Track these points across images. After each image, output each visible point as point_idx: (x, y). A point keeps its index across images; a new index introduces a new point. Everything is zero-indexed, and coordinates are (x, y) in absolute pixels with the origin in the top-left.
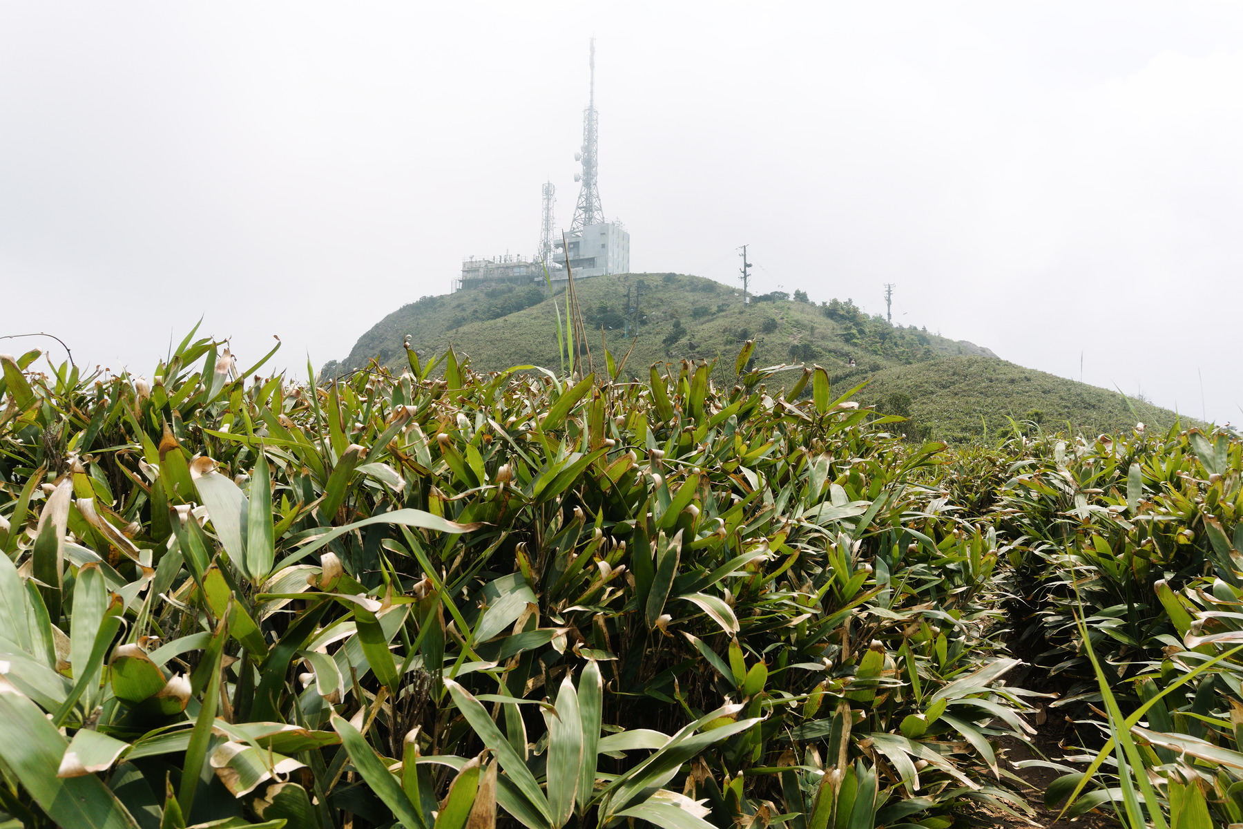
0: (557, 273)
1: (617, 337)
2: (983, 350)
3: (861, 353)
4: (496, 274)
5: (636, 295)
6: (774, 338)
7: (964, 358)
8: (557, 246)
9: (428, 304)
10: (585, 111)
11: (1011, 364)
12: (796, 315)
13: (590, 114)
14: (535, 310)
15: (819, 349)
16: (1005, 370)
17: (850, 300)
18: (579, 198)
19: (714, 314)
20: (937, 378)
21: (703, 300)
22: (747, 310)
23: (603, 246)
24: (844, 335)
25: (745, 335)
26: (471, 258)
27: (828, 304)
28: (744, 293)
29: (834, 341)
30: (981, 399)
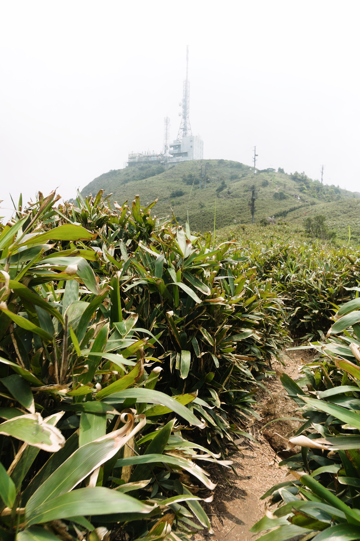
0: (171, 159)
1: (196, 188)
3: (307, 197)
4: (144, 160)
5: (205, 169)
6: (267, 189)
7: (356, 200)
8: (171, 147)
9: (113, 173)
10: (184, 82)
12: (278, 179)
14: (160, 176)
15: (287, 195)
17: (304, 172)
18: (181, 124)
19: (240, 178)
20: (342, 209)
21: (236, 172)
22: (255, 176)
23: (191, 147)
24: (299, 188)
25: (253, 188)
26: (132, 152)
27: (293, 174)
28: (254, 169)
29: (295, 191)
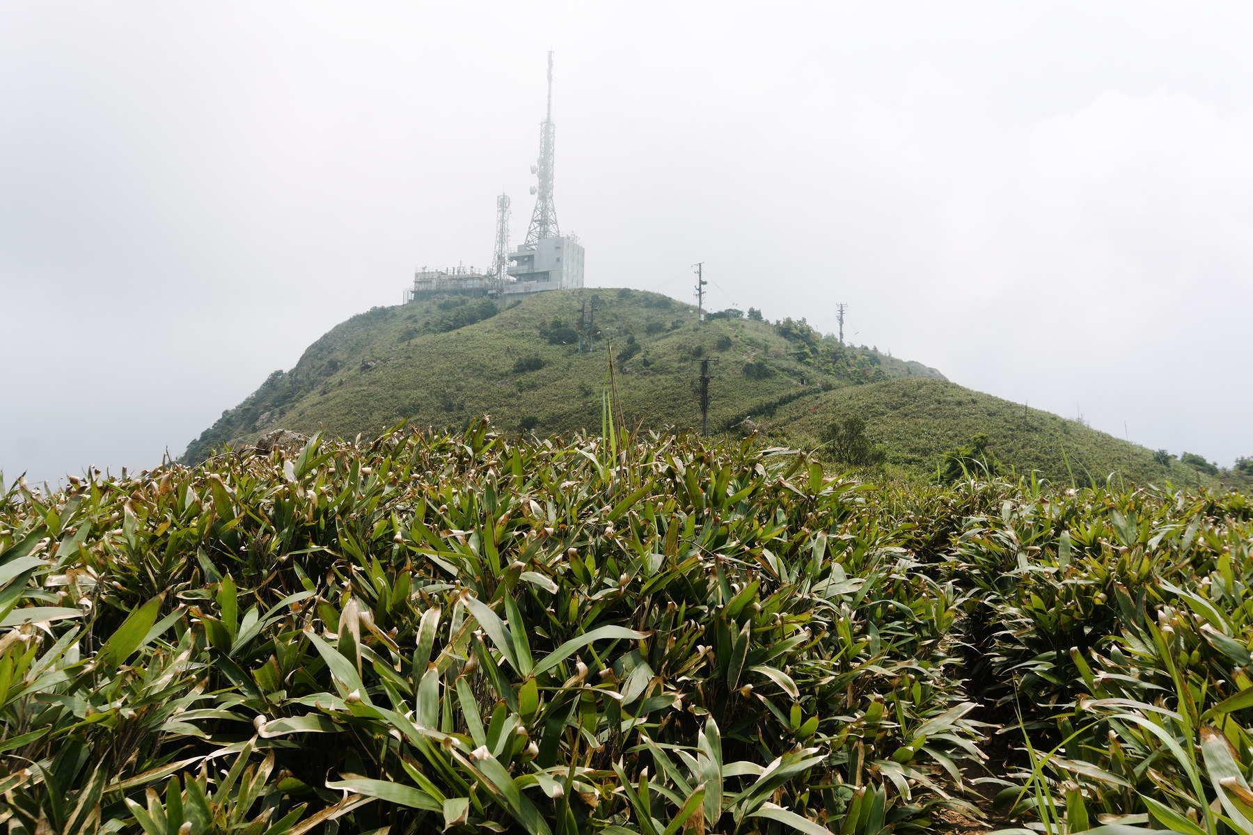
0: (511, 286)
1: (570, 353)
2: (932, 371)
3: (813, 372)
4: (449, 286)
5: (590, 310)
6: (728, 356)
7: (914, 381)
8: (511, 259)
9: (380, 315)
10: (541, 124)
11: (958, 386)
12: (749, 333)
13: (548, 128)
14: (489, 323)
15: (772, 368)
16: (954, 392)
17: (804, 319)
18: (535, 211)
19: (669, 330)
20: (887, 399)
21: (658, 316)
22: (702, 327)
23: (558, 260)
24: (797, 354)
25: (699, 352)
26: (424, 269)
27: (782, 323)
28: (699, 310)
29: (787, 360)
30: (930, 421)
